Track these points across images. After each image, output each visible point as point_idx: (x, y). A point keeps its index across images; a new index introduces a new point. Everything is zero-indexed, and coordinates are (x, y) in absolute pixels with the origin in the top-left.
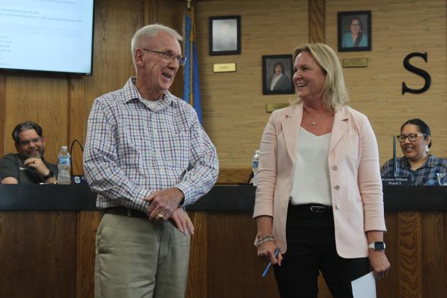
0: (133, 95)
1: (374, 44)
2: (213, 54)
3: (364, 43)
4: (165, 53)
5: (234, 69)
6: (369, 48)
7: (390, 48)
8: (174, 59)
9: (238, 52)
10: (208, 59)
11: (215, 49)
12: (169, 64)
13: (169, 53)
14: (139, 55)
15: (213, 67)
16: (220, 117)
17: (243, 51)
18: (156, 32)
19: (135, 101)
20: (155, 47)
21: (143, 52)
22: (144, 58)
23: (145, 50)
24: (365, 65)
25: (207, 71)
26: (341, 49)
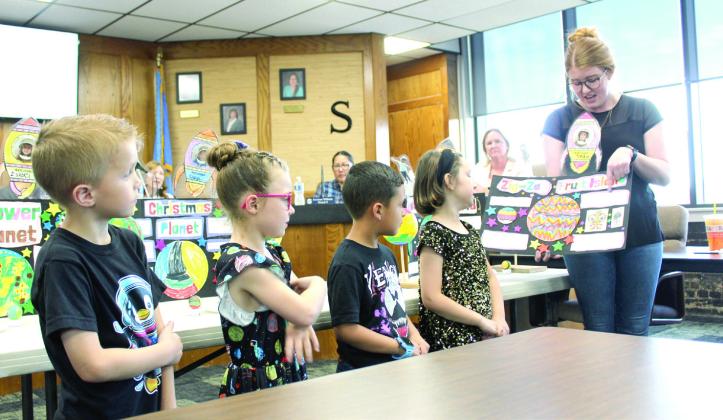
1: (308, 95)
2: (179, 103)
3: (300, 93)
5: (197, 116)
6: (304, 98)
7: (321, 97)
9: (200, 101)
10: (176, 107)
11: (181, 99)
15: (180, 114)
17: (204, 100)
24: (302, 111)
25: (176, 117)
26: (283, 98)
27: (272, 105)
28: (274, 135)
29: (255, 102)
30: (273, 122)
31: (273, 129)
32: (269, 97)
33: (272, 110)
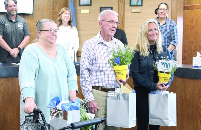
0: (101, 41)
1: (143, 4)
2: (80, 5)
3: (140, 3)
4: (110, 22)
5: (89, 12)
6: (141, 5)
7: (150, 6)
8: (114, 23)
9: (90, 5)
10: (79, 7)
12: (113, 26)
13: (112, 21)
14: (100, 23)
15: (80, 11)
16: (83, 31)
17: (92, 5)
18: (107, 13)
19: (102, 43)
20: (107, 19)
21: (102, 21)
22: (102, 24)
23: (103, 21)
24: (140, 12)
25: (78, 12)
26: (131, 5)
27: (126, 8)
28: (126, 23)
29: (117, 7)
30: (125, 17)
31: (125, 20)
32: (124, 4)
33: (126, 11)
